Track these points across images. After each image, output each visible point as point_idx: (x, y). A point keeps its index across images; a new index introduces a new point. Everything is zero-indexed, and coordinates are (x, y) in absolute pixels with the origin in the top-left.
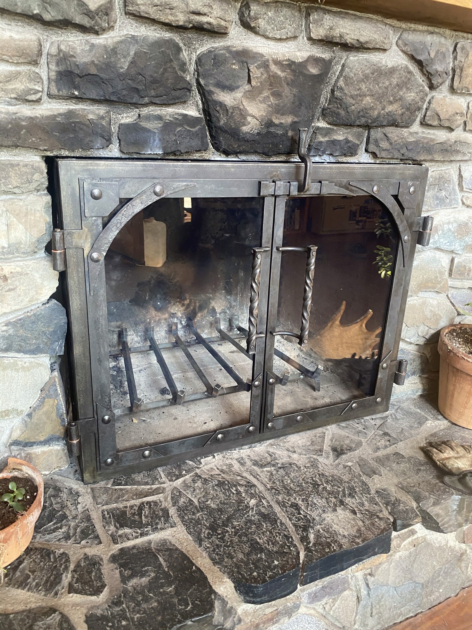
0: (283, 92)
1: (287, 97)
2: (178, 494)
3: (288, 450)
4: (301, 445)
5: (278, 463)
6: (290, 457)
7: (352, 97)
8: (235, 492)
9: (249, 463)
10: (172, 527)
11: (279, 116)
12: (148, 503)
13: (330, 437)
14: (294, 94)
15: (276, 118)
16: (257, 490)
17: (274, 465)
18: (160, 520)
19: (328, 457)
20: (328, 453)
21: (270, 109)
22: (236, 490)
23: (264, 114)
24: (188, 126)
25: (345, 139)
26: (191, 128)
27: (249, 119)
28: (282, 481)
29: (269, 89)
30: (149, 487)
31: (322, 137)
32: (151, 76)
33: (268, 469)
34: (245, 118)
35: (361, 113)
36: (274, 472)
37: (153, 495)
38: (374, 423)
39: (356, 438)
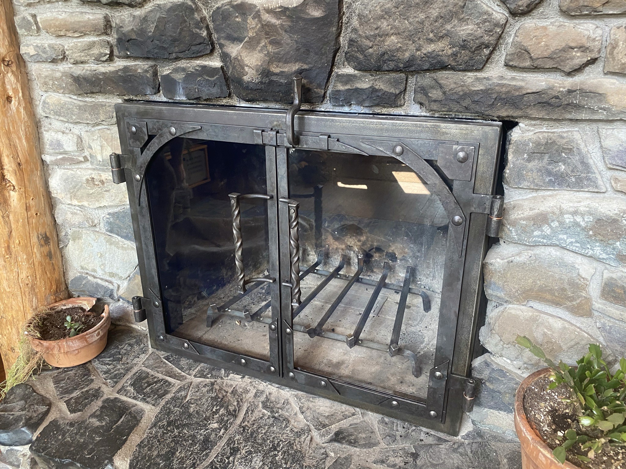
0: (281, 40)
1: (288, 44)
2: (186, 387)
3: (300, 408)
4: (318, 411)
5: (278, 412)
6: (296, 414)
7: (367, 38)
8: (214, 410)
9: (263, 398)
10: (154, 405)
11: (280, 64)
12: (167, 381)
13: (355, 421)
14: (296, 41)
15: (277, 66)
16: (231, 420)
17: (272, 412)
18: (154, 396)
19: (323, 435)
20: (328, 433)
21: (267, 58)
22: (217, 410)
23: (260, 64)
24: (207, 76)
25: (370, 87)
26: (210, 77)
27: (246, 69)
28: (259, 428)
29: (266, 38)
30: (180, 371)
31: (342, 85)
32: (171, 36)
33: (266, 412)
34: (243, 69)
35: (386, 57)
36: (266, 417)
37: (175, 379)
38: (422, 438)
39: (379, 438)
